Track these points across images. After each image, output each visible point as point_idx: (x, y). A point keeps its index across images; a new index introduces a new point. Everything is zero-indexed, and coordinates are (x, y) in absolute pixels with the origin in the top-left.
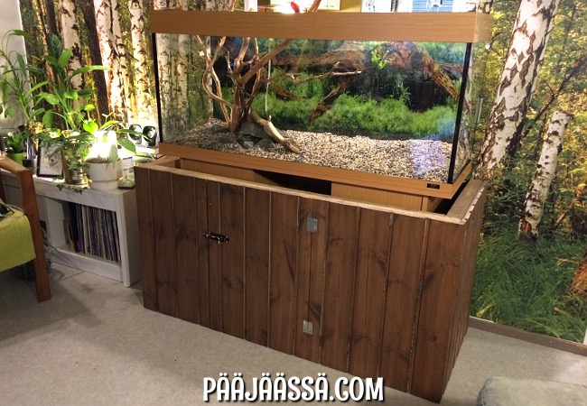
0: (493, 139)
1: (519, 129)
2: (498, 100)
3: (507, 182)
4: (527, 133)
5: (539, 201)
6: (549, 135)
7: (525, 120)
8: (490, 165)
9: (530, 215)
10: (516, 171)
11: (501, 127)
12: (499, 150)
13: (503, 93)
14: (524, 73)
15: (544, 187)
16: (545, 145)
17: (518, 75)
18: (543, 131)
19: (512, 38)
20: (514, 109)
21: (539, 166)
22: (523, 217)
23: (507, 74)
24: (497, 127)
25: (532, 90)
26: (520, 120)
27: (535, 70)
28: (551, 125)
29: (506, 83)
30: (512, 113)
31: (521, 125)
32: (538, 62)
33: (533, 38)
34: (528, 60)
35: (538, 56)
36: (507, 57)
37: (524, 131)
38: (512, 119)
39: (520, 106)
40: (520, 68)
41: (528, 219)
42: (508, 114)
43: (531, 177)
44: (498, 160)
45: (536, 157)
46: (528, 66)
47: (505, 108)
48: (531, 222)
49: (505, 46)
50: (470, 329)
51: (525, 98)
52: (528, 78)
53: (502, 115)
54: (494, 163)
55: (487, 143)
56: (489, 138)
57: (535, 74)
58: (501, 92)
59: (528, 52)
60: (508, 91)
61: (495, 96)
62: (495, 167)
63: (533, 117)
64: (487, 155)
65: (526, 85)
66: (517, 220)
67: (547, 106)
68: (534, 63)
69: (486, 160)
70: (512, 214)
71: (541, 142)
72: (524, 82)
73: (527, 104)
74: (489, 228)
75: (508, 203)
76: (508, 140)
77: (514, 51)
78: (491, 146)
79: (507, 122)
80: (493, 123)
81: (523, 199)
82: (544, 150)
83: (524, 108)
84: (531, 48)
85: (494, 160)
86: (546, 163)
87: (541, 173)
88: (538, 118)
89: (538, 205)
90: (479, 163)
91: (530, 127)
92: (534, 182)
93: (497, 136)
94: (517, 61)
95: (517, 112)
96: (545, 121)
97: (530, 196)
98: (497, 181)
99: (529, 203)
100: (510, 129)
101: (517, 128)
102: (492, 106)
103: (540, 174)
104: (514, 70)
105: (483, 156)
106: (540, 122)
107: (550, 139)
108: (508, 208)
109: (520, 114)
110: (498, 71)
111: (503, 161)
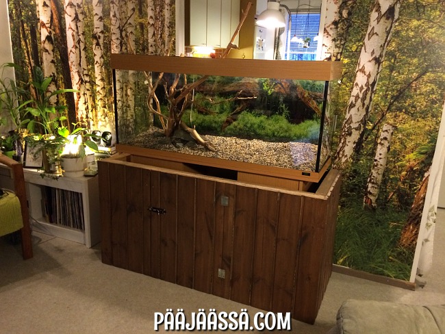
0: (345, 142)
1: (362, 135)
2: (347, 116)
3: (355, 171)
4: (366, 138)
5: (376, 184)
6: (381, 140)
7: (365, 130)
8: (344, 160)
9: (370, 193)
10: (361, 163)
11: (350, 134)
12: (349, 150)
13: (350, 112)
14: (364, 99)
15: (379, 174)
16: (379, 146)
17: (360, 100)
18: (377, 137)
19: (355, 76)
20: (358, 122)
21: (376, 160)
22: (366, 195)
23: (353, 99)
24: (347, 135)
25: (369, 110)
27: (371, 97)
28: (382, 133)
29: (352, 106)
30: (357, 125)
31: (363, 133)
32: (372, 92)
33: (369, 76)
34: (366, 90)
35: (373, 88)
36: (352, 88)
38: (356, 129)
39: (362, 121)
40: (361, 96)
41: (369, 196)
42: (354, 125)
43: (370, 167)
44: (349, 156)
45: (373, 154)
46: (366, 94)
47: (352, 122)
48: (372, 198)
49: (351, 81)
50: (333, 273)
52: (367, 102)
53: (350, 127)
54: (346, 158)
55: (341, 145)
56: (342, 141)
57: (371, 99)
58: (349, 111)
59: (366, 85)
60: (353, 111)
61: (345, 113)
62: (347, 161)
63: (370, 128)
64: (341, 153)
65: (365, 107)
66: (362, 197)
67: (379, 120)
68: (370, 92)
69: (340, 156)
70: (359, 193)
71: (376, 144)
72: (364, 104)
73: (366, 119)
74: (344, 202)
75: (356, 185)
76: (354, 143)
77: (357, 84)
78: (343, 147)
79: (353, 131)
80: (345, 131)
81: (366, 182)
82: (378, 150)
83: (364, 122)
84: (368, 82)
85: (346, 156)
86: (380, 158)
87: (377, 164)
88: (373, 128)
89: (376, 186)
90: (336, 158)
91: (369, 135)
92: (373, 171)
93: (347, 140)
94: (359, 91)
95: (360, 125)
96: (378, 130)
97: (370, 180)
98: (348, 171)
99: (370, 185)
100: (355, 136)
101: (360, 135)
102: (343, 120)
103: (376, 166)
104: (357, 97)
105: (338, 153)
106: (375, 131)
107: (382, 142)
108: (356, 189)
109: (362, 126)
110: (347, 97)
111: (351, 157)
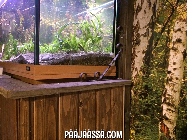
0: (134, 53)
2: (135, 23)
6: (174, 43)
10: (152, 77)
11: (138, 43)
20: (146, 27)
21: (169, 72)
23: (139, 2)
24: (136, 44)
25: (157, 9)
26: (150, 35)
29: (139, 9)
30: (145, 31)
31: (152, 38)
37: (154, 43)
39: (149, 24)
42: (142, 32)
47: (139, 28)
48: (169, 125)
51: (152, 17)
58: (136, 16)
60: (141, 14)
64: (132, 65)
65: (152, 6)
73: (154, 21)
76: (144, 52)
78: (133, 59)
79: (142, 38)
80: (134, 41)
83: (152, 25)
85: (136, 69)
86: (175, 69)
87: (172, 78)
88: (163, 30)
89: (172, 109)
92: (167, 87)
95: (148, 29)
96: (169, 32)
97: (165, 100)
99: (165, 107)
100: (144, 44)
101: (149, 41)
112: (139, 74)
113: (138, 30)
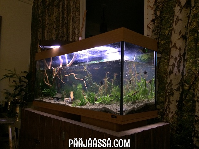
0: (169, 101)
1: (181, 95)
2: (169, 81)
3: (180, 126)
4: (186, 97)
6: (198, 98)
7: (183, 90)
8: (170, 116)
10: (184, 118)
11: (172, 94)
12: (173, 107)
13: (170, 77)
14: (178, 67)
16: (197, 104)
17: (176, 68)
18: (194, 95)
19: (170, 51)
20: (177, 84)
21: (196, 116)
23: (171, 68)
24: (170, 95)
25: (184, 74)
26: (181, 90)
27: (184, 64)
28: (198, 92)
29: (171, 72)
30: (176, 87)
31: (182, 93)
32: (184, 60)
33: (180, 49)
34: (180, 60)
35: (184, 57)
36: (169, 60)
37: (184, 96)
38: (177, 90)
39: (180, 83)
40: (176, 64)
42: (174, 87)
43: (193, 122)
44: (174, 113)
45: (193, 111)
46: (180, 63)
47: (172, 84)
49: (168, 55)
51: (181, 79)
52: (181, 68)
53: (172, 88)
54: (172, 114)
55: (167, 103)
56: (167, 100)
57: (184, 66)
59: (179, 56)
60: (172, 76)
61: (167, 79)
63: (187, 88)
64: (168, 110)
65: (181, 72)
67: (194, 82)
68: (182, 61)
69: (168, 112)
71: (194, 102)
72: (179, 71)
73: (183, 82)
75: (183, 138)
76: (177, 101)
77: (172, 57)
78: (169, 105)
79: (175, 91)
80: (168, 92)
82: (197, 107)
83: (182, 84)
84: (180, 54)
88: (190, 88)
90: (164, 114)
91: (187, 94)
92: (195, 126)
93: (171, 99)
94: (174, 61)
95: (179, 86)
96: (194, 90)
98: (175, 125)
100: (177, 96)
102: (166, 84)
103: (198, 121)
104: (174, 65)
105: (166, 110)
106: (191, 91)
108: (183, 142)
109: (181, 87)
110: (166, 67)
111: (176, 113)
112: (174, 116)
113: (171, 86)
